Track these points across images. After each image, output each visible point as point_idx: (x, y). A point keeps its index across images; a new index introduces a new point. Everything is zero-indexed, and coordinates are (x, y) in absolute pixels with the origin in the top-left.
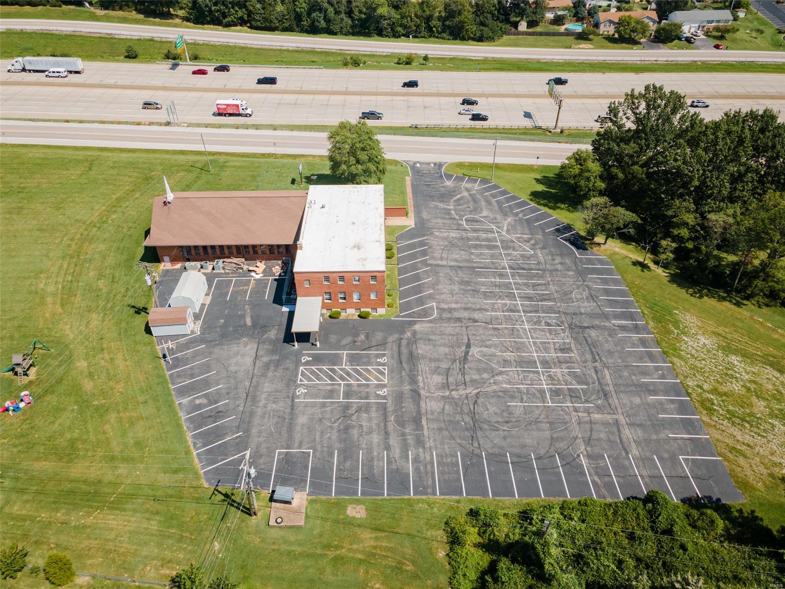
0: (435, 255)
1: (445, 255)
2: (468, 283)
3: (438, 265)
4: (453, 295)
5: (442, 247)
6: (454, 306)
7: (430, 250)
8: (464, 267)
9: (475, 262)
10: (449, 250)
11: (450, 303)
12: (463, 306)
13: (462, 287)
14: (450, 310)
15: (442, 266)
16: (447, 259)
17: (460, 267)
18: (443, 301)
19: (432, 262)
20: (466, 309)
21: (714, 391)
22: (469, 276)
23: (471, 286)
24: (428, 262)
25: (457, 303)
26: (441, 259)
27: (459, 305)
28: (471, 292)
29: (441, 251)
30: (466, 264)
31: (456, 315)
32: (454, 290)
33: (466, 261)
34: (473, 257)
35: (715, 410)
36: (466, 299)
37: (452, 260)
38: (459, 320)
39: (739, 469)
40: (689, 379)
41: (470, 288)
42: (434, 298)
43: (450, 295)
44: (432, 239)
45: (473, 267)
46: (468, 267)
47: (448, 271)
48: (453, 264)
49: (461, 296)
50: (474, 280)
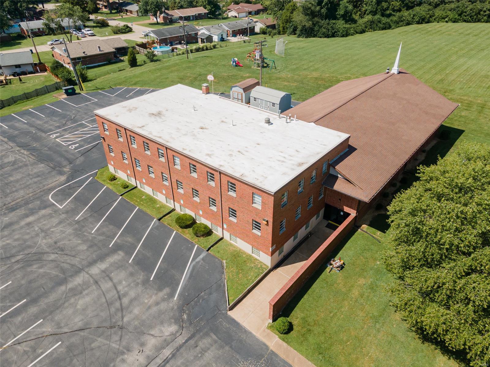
0: (122, 274)
1: (106, 285)
2: (27, 262)
3: (101, 258)
4: (42, 231)
5: (125, 301)
6: (31, 219)
7: (141, 277)
8: (53, 288)
9: (36, 318)
10: (109, 304)
11: (39, 219)
12: (16, 227)
13: (34, 250)
14: (32, 212)
15: (94, 262)
16: (96, 282)
17: (63, 281)
18: (50, 216)
20: (10, 224)
22: (32, 277)
23: (17, 261)
24: (121, 253)
25: (29, 224)
26: (106, 274)
27: (23, 223)
28: (14, 251)
29: (120, 288)
30: (52, 297)
31: (21, 212)
32: (44, 238)
33: (55, 307)
34: (48, 329)
36: (16, 237)
37: (85, 285)
38: (12, 209)
41: (19, 258)
42: (67, 212)
43: (46, 227)
44: (163, 306)
45: (34, 301)
46: (45, 294)
47: (76, 261)
48: (78, 280)
49: (27, 237)
50: (19, 275)
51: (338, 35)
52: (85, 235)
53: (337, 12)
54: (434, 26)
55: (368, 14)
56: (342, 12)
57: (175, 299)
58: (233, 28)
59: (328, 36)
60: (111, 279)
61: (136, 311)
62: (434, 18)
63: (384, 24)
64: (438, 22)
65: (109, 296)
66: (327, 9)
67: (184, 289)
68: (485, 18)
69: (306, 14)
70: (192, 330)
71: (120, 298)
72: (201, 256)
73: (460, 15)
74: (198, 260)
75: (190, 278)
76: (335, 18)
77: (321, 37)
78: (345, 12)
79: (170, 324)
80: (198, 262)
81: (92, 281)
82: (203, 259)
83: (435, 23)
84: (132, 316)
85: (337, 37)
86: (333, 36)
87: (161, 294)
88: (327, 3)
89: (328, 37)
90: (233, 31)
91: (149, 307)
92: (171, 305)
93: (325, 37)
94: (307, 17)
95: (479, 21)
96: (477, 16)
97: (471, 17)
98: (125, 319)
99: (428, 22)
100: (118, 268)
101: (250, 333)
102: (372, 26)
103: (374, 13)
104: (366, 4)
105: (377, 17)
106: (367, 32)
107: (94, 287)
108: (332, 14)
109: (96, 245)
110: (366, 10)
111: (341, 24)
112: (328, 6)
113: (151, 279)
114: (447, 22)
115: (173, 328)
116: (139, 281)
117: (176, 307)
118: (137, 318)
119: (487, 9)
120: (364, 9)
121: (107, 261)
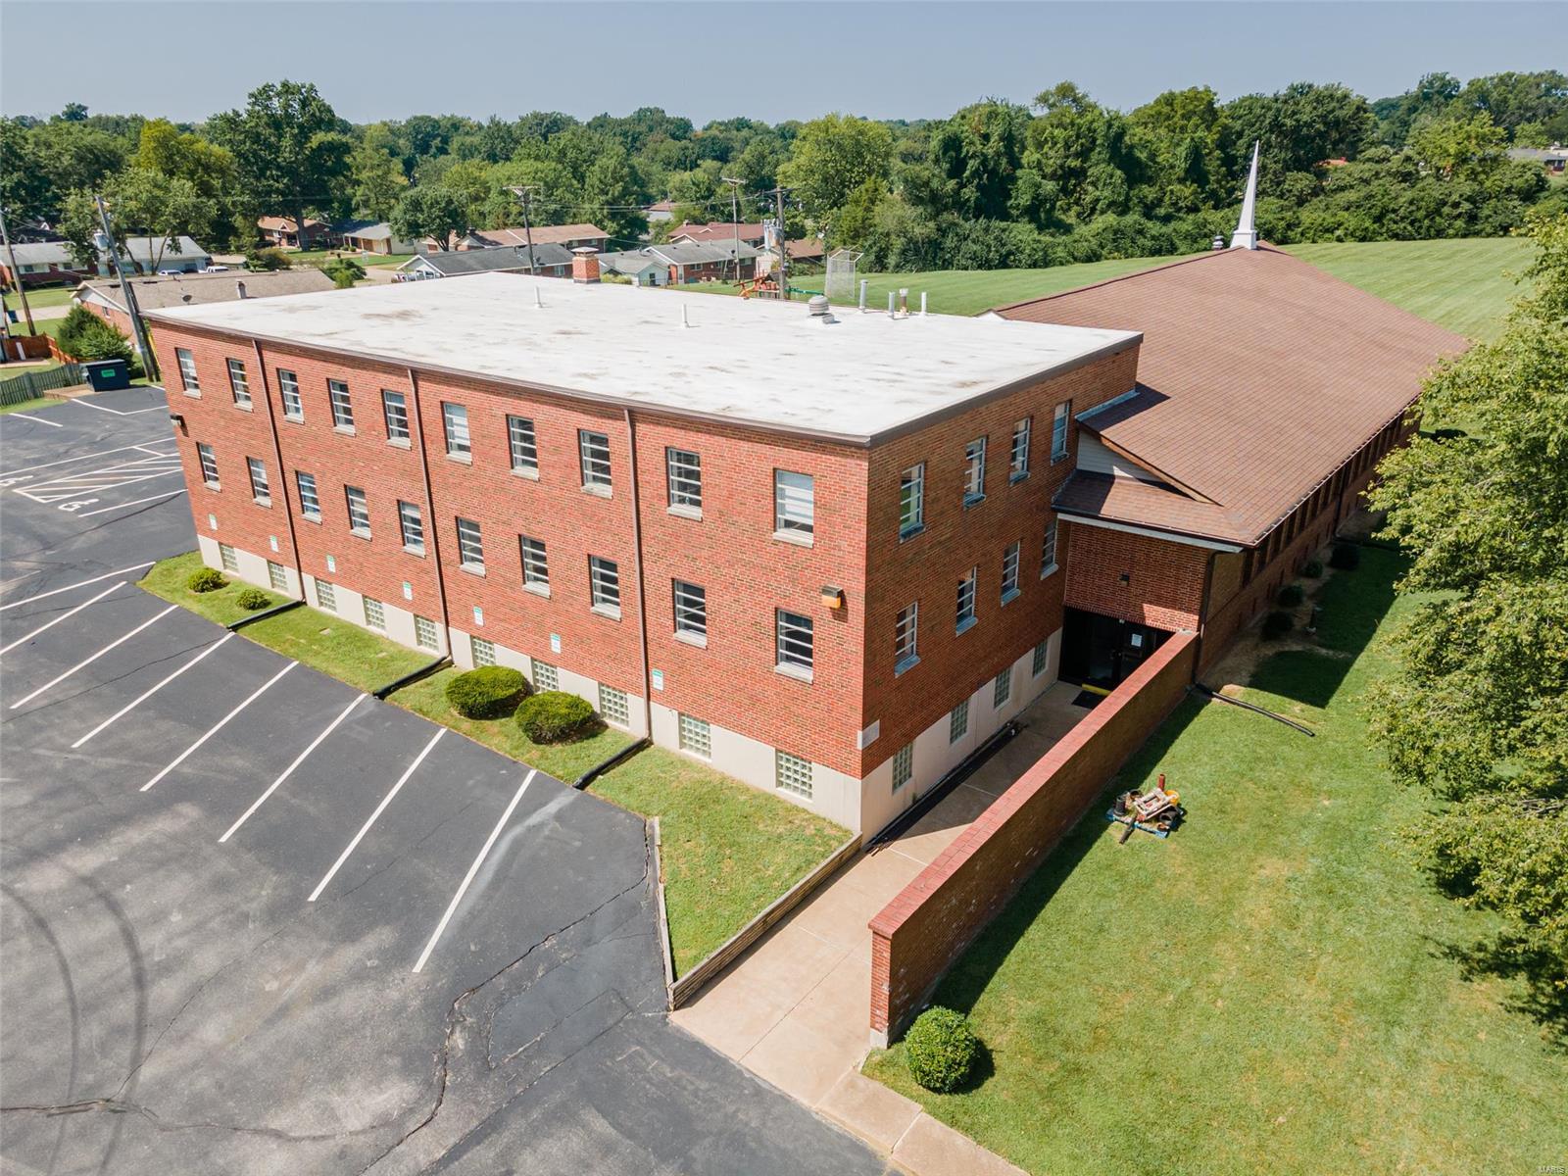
0: (177, 887)
1: (86, 933)
3: (89, 833)
5: (166, 992)
7: (266, 889)
10: (78, 1008)
15: (52, 848)
16: (39, 924)
19: (162, 826)
24: (190, 811)
26: (100, 894)
29: (152, 941)
44: (354, 1002)
51: (1020, 261)
52: (35, 757)
53: (1010, 197)
55: (1103, 212)
56: (1025, 200)
57: (418, 968)
58: (686, 260)
59: (985, 265)
60: (114, 908)
61: (212, 1032)
62: (1300, 230)
63: (1153, 238)
64: (1314, 242)
65: (84, 977)
66: (979, 187)
67: (464, 926)
68: (1459, 223)
69: (917, 201)
70: (489, 1097)
71: (140, 981)
72: (552, 807)
73: (1378, 219)
74: (534, 819)
75: (495, 884)
76: (1005, 216)
77: (966, 268)
78: (1033, 198)
79: (379, 1079)
80: (541, 826)
81: (19, 917)
82: (559, 816)
83: (1305, 245)
84: (187, 1053)
85: (1017, 267)
86: (1004, 263)
87: (350, 955)
88: (978, 169)
89: (990, 268)
90: (686, 267)
91: (284, 1011)
92: (394, 995)
93: (980, 267)
94: (920, 209)
95: (1440, 234)
96: (1432, 220)
97: (1412, 224)
98: (148, 1072)
99: (1283, 241)
100: (161, 864)
101: (784, 1099)
102: (1119, 243)
103: (1123, 209)
104: (1094, 184)
105: (1133, 218)
106: (1106, 258)
107: (24, 942)
108: (993, 206)
109: (77, 787)
110: (1097, 200)
111: (1023, 233)
112: (981, 179)
113: (313, 898)
114: (1339, 240)
115: (394, 1095)
116: (253, 907)
117: (415, 1003)
118: (210, 1058)
119: (1461, 196)
120: (1088, 199)
121: (114, 840)
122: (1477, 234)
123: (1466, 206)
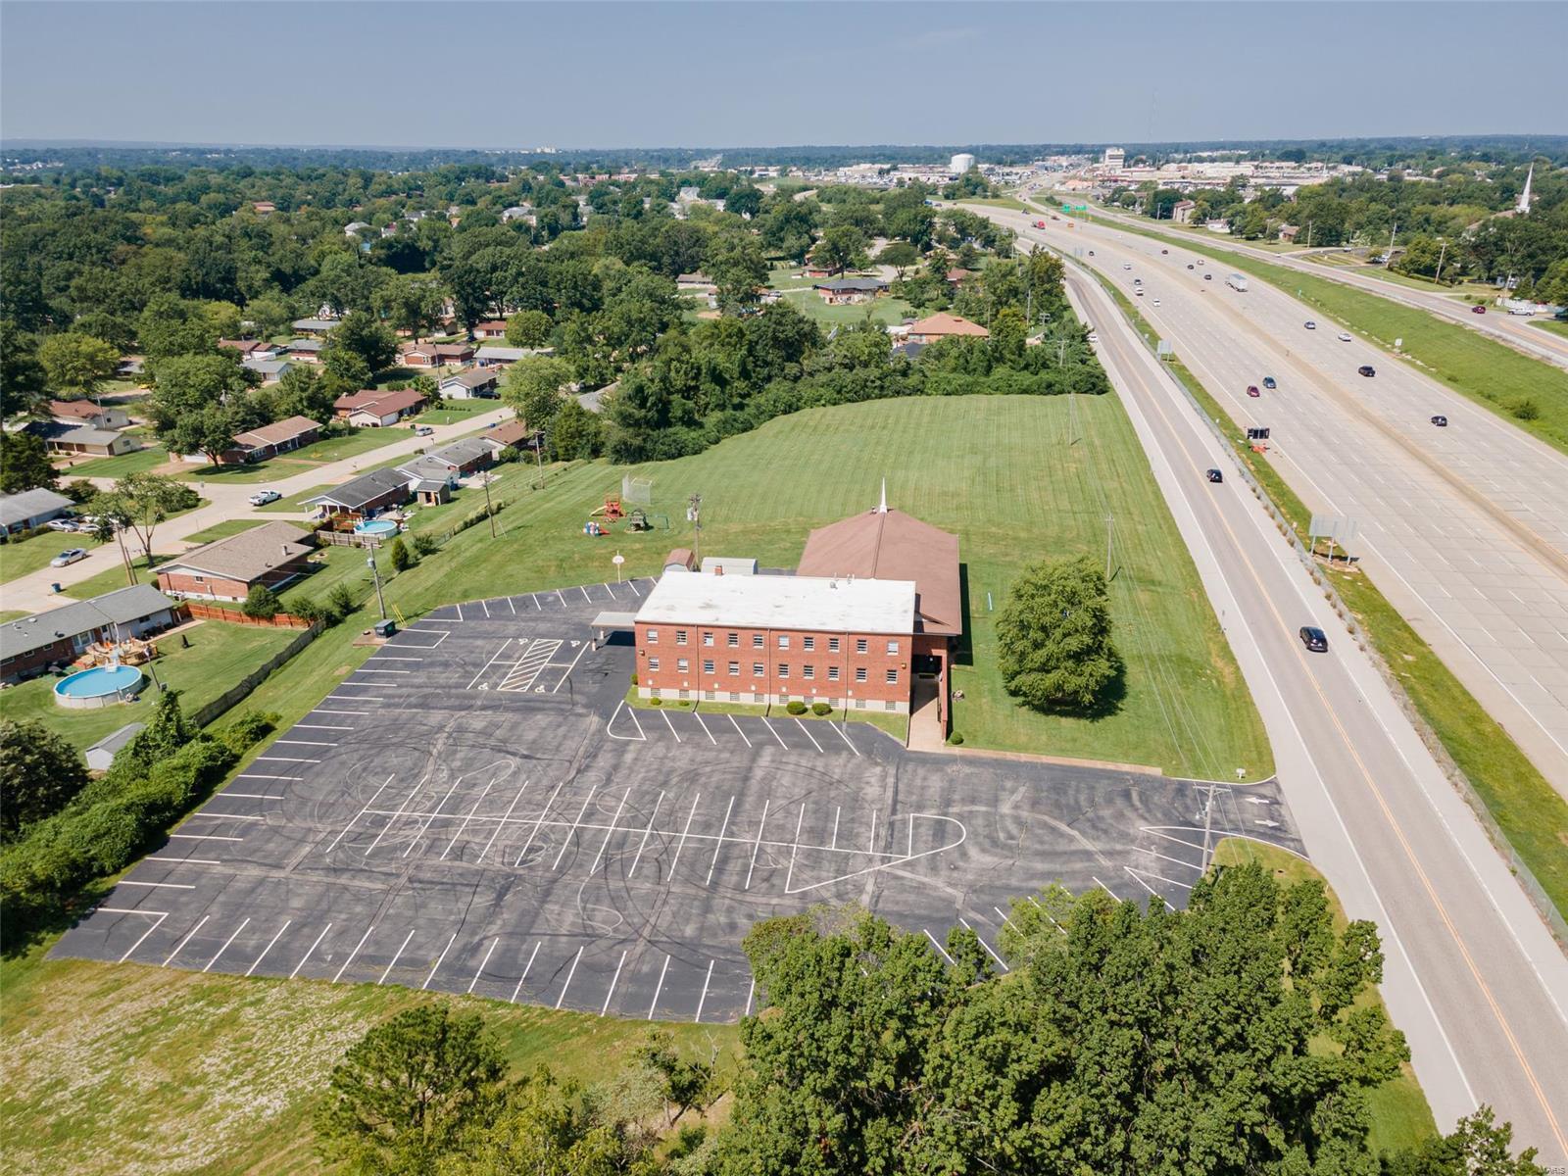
1: (788, 767)
2: (690, 779)
3: (756, 756)
4: (661, 758)
5: (820, 769)
7: (810, 753)
8: (744, 784)
10: (809, 775)
11: (638, 753)
12: (626, 764)
13: (681, 771)
16: (777, 769)
17: (746, 778)
18: (646, 748)
21: (231, 1020)
22: (712, 784)
24: (768, 747)
25: (636, 760)
26: (778, 762)
27: (628, 760)
30: (753, 788)
32: (673, 761)
33: (766, 791)
35: (197, 1000)
36: (642, 770)
37: (770, 773)
39: (85, 976)
40: (286, 994)
41: (674, 780)
42: (658, 740)
43: (659, 756)
44: (854, 761)
45: (742, 795)
46: (744, 789)
47: (735, 764)
48: (759, 773)
49: (654, 766)
50: (698, 788)
51: (688, 452)
52: (712, 748)
53: (671, 413)
54: (805, 414)
55: (713, 410)
56: (678, 414)
57: (858, 754)
58: (459, 460)
59: (673, 457)
60: (787, 763)
61: (837, 771)
63: (741, 422)
65: (801, 772)
67: (857, 747)
70: (893, 765)
71: (812, 769)
72: (844, 725)
73: (839, 392)
75: (852, 739)
76: (670, 425)
77: (661, 460)
79: (873, 767)
80: (846, 730)
81: (771, 769)
82: (848, 727)
83: (807, 410)
84: (837, 774)
85: (688, 455)
86: (680, 455)
87: (843, 756)
88: (653, 401)
91: (844, 765)
92: (859, 759)
93: (668, 458)
94: (631, 430)
95: (869, 397)
96: (864, 390)
98: (835, 777)
99: (797, 410)
100: (782, 755)
102: (728, 428)
103: (722, 407)
106: (724, 439)
107: (779, 771)
108: (663, 421)
109: (734, 750)
111: (681, 432)
112: (656, 406)
113: (822, 751)
116: (813, 756)
117: (865, 758)
118: (842, 773)
121: (764, 755)
122: (885, 396)
123: (878, 383)
